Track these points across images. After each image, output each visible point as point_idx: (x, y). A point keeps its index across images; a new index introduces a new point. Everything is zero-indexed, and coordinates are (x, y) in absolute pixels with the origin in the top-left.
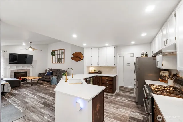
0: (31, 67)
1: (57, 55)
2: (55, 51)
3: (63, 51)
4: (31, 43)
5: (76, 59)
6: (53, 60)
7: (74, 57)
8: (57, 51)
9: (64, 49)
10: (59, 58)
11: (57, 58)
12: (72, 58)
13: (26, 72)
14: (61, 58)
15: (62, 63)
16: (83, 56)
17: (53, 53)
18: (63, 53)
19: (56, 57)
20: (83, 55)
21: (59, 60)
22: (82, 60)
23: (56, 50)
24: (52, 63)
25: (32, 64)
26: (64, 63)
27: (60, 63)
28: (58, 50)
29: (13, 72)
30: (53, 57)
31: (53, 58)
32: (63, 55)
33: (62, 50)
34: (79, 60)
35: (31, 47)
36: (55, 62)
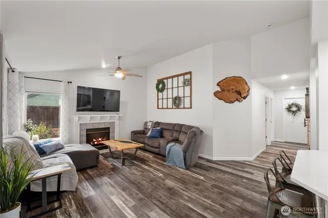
0: (117, 118)
1: (170, 91)
2: (165, 81)
3: (188, 77)
4: (119, 58)
5: (228, 95)
6: (160, 101)
7: (223, 90)
8: (170, 80)
9: (190, 73)
10: (175, 95)
11: (170, 96)
12: (216, 94)
13: (108, 128)
14: (181, 95)
15: (184, 108)
16: (247, 88)
17: (161, 86)
18: (188, 83)
19: (169, 94)
20: (246, 84)
21: (177, 102)
22: (245, 98)
23: (167, 78)
24: (158, 108)
25: (118, 110)
26: (191, 108)
27: (178, 108)
28: (172, 77)
29: (85, 128)
30: (160, 94)
31: (160, 97)
32: (187, 89)
33: (184, 74)
34: (237, 100)
35: (119, 69)
36: (165, 106)
